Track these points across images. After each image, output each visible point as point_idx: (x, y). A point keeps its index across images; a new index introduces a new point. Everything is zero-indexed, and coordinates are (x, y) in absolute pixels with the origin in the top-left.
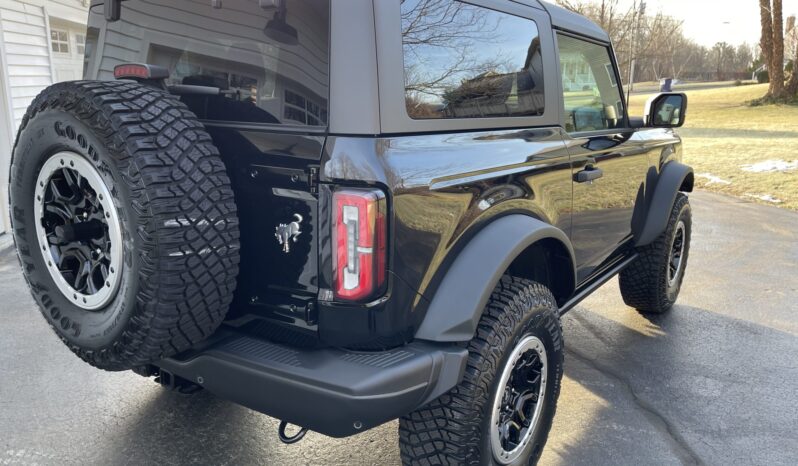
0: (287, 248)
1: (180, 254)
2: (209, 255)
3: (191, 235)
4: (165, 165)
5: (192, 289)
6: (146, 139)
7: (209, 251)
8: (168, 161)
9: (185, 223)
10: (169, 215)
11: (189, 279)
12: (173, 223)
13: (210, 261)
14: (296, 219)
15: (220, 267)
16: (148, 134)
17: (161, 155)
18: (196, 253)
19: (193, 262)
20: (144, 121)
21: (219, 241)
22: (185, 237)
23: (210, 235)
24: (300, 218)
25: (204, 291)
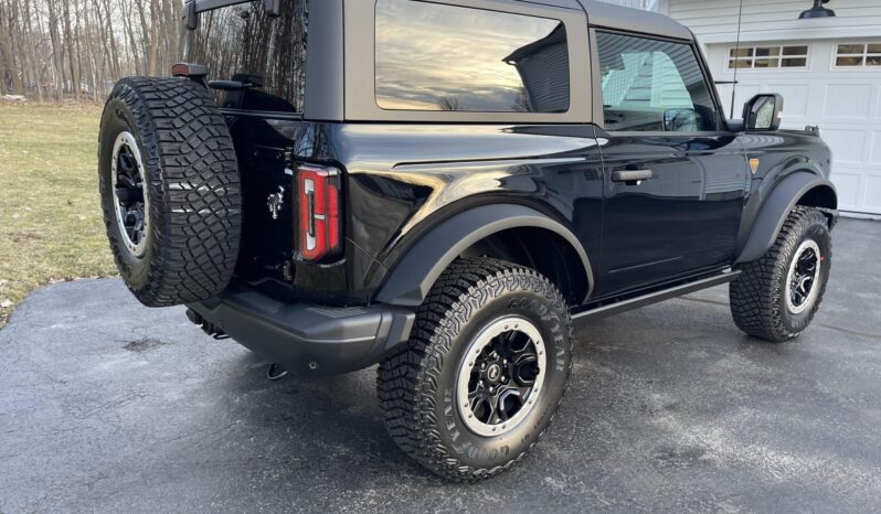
0: (275, 216)
1: (182, 211)
2: (209, 215)
3: (192, 197)
4: (176, 141)
5: (194, 242)
6: (164, 121)
7: (208, 211)
8: (179, 138)
9: (187, 187)
10: (174, 179)
11: (190, 233)
12: (177, 186)
13: (210, 221)
14: (279, 191)
15: (219, 226)
16: (167, 117)
17: (174, 133)
18: (196, 212)
19: (193, 219)
20: (167, 107)
21: (219, 205)
22: (187, 198)
23: (209, 199)
24: (282, 189)
25: (206, 244)
